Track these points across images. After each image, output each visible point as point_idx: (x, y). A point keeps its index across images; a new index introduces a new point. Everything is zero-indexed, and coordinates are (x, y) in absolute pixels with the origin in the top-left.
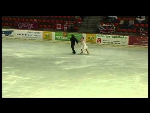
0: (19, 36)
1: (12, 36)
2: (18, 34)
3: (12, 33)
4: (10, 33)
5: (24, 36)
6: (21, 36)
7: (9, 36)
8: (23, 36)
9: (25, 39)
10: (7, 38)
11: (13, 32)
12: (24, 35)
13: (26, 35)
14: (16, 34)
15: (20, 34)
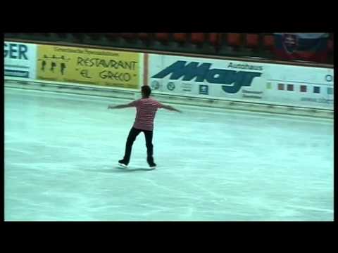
0: (286, 93)
1: (257, 95)
2: (281, 87)
3: (256, 79)
4: (246, 79)
5: (310, 93)
6: (296, 93)
7: (240, 92)
8: (304, 95)
9: (314, 111)
10: (232, 103)
11: (259, 75)
12: (310, 88)
13: (317, 90)
14: (275, 85)
15: (290, 88)
